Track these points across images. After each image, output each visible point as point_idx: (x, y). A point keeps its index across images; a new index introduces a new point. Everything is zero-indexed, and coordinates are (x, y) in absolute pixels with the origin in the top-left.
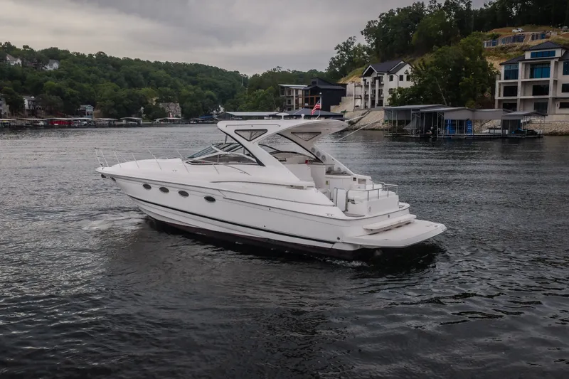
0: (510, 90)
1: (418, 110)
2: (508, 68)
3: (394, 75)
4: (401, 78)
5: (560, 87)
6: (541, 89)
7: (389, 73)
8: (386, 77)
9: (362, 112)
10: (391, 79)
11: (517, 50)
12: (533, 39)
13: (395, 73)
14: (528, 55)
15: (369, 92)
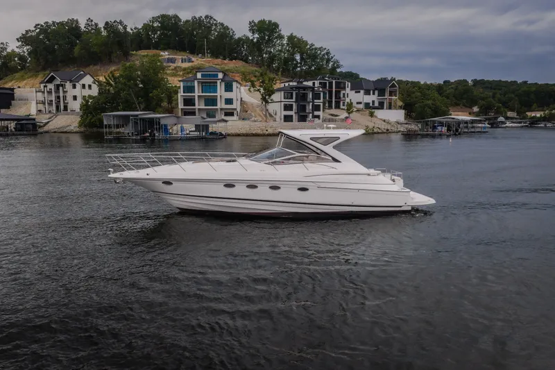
0: (189, 102)
1: (137, 116)
2: (186, 84)
3: (77, 84)
4: (84, 86)
5: (223, 101)
6: (212, 101)
7: (71, 81)
8: (68, 85)
9: (48, 116)
10: (74, 87)
11: (172, 70)
12: (182, 62)
13: (78, 82)
14: (199, 75)
15: (53, 97)
